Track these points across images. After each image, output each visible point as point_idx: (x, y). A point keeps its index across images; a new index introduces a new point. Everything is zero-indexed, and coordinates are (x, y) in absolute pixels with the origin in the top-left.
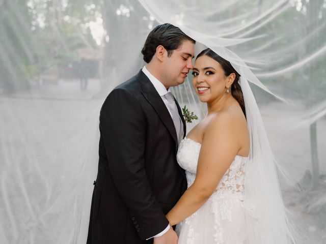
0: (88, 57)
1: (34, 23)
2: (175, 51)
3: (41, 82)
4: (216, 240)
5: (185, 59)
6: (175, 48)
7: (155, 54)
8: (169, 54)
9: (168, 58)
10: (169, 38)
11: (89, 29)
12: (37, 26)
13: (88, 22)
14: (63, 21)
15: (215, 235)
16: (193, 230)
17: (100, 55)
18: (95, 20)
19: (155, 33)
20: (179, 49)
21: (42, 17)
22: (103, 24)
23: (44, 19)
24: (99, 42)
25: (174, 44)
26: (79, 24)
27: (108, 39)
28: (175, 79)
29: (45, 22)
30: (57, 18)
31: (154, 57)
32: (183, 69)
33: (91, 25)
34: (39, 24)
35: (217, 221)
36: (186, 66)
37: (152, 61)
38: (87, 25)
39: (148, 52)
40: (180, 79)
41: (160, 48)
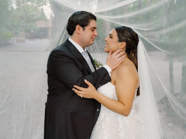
0: (42, 26)
1: (10, 6)
2: (86, 27)
3: (15, 41)
4: (120, 137)
5: (93, 30)
6: (86, 25)
7: (75, 30)
8: (83, 29)
9: (83, 31)
10: (82, 20)
11: (42, 10)
12: (12, 8)
13: (42, 5)
14: (27, 5)
15: (119, 134)
16: (106, 131)
17: (50, 25)
18: (46, 5)
19: (73, 18)
20: (89, 25)
21: (15, 3)
22: (50, 6)
23: (16, 4)
24: (48, 17)
25: (85, 23)
26: (36, 7)
27: (53, 15)
28: (89, 43)
29: (17, 6)
30: (23, 3)
31: (75, 32)
32: (92, 37)
33: (44, 7)
34: (13, 7)
35: (120, 126)
36: (94, 35)
37: (73, 34)
38: (41, 7)
39: (71, 30)
40: (91, 42)
41: (78, 27)
